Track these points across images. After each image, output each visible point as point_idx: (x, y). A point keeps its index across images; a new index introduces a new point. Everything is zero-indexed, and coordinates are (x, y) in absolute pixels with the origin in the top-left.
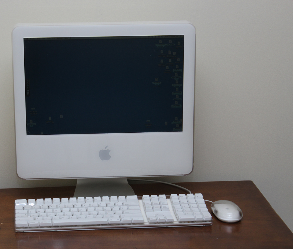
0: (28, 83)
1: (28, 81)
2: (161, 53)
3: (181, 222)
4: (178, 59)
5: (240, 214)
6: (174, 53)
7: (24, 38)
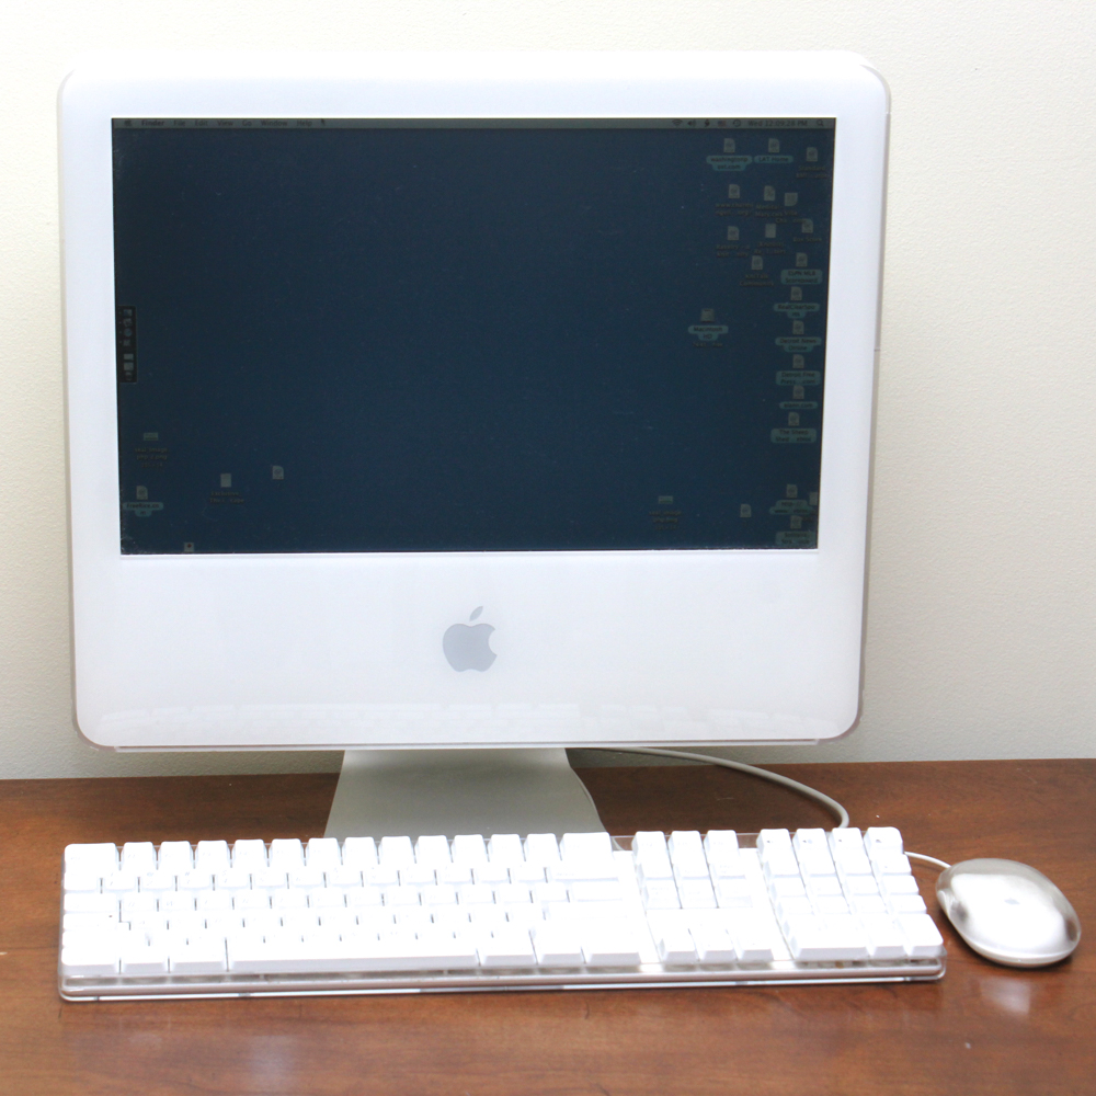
0: (129, 320)
1: (130, 312)
2: (731, 195)
3: (804, 964)
4: (808, 227)
5: (1070, 929)
6: (791, 199)
7: (113, 120)
